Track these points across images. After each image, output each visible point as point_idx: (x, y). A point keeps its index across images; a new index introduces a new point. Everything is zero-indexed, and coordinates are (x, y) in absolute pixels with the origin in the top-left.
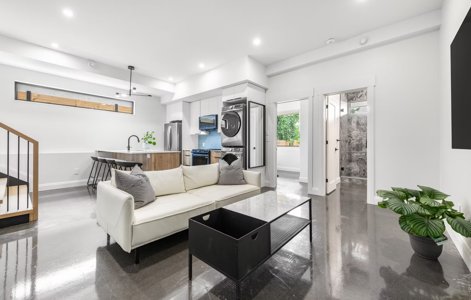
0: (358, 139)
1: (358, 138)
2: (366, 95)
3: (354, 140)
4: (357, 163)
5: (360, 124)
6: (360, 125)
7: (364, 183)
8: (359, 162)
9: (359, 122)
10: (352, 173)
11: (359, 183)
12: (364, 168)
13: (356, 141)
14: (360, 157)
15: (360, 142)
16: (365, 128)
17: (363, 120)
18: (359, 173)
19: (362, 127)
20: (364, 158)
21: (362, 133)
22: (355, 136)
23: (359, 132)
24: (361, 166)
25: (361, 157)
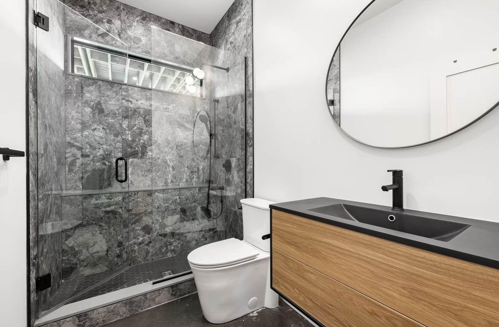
0: (99, 154)
1: (101, 152)
2: (119, 35)
3: (88, 156)
4: (100, 226)
5: (106, 112)
6: (106, 116)
7: (137, 306)
8: (106, 223)
9: (104, 106)
10: (83, 261)
11: (118, 314)
12: (119, 238)
13: (93, 160)
14: (108, 209)
15: (105, 164)
16: (118, 126)
17: (113, 102)
18: (107, 254)
19: (111, 120)
20: (120, 210)
21: (112, 137)
22: (91, 146)
23: (101, 134)
24: (110, 233)
25: (113, 208)
